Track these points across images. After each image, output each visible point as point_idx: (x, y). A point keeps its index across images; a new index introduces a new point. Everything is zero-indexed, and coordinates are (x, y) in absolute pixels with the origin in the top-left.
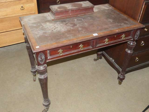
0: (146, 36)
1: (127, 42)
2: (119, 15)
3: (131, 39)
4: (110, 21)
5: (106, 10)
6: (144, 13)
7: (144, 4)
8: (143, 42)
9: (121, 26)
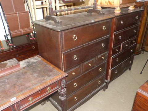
0: (76, 78)
1: (58, 91)
2: (45, 66)
3: (59, 88)
4: (35, 76)
5: (35, 62)
6: (65, 62)
7: (62, 55)
8: (75, 83)
9: (44, 80)
